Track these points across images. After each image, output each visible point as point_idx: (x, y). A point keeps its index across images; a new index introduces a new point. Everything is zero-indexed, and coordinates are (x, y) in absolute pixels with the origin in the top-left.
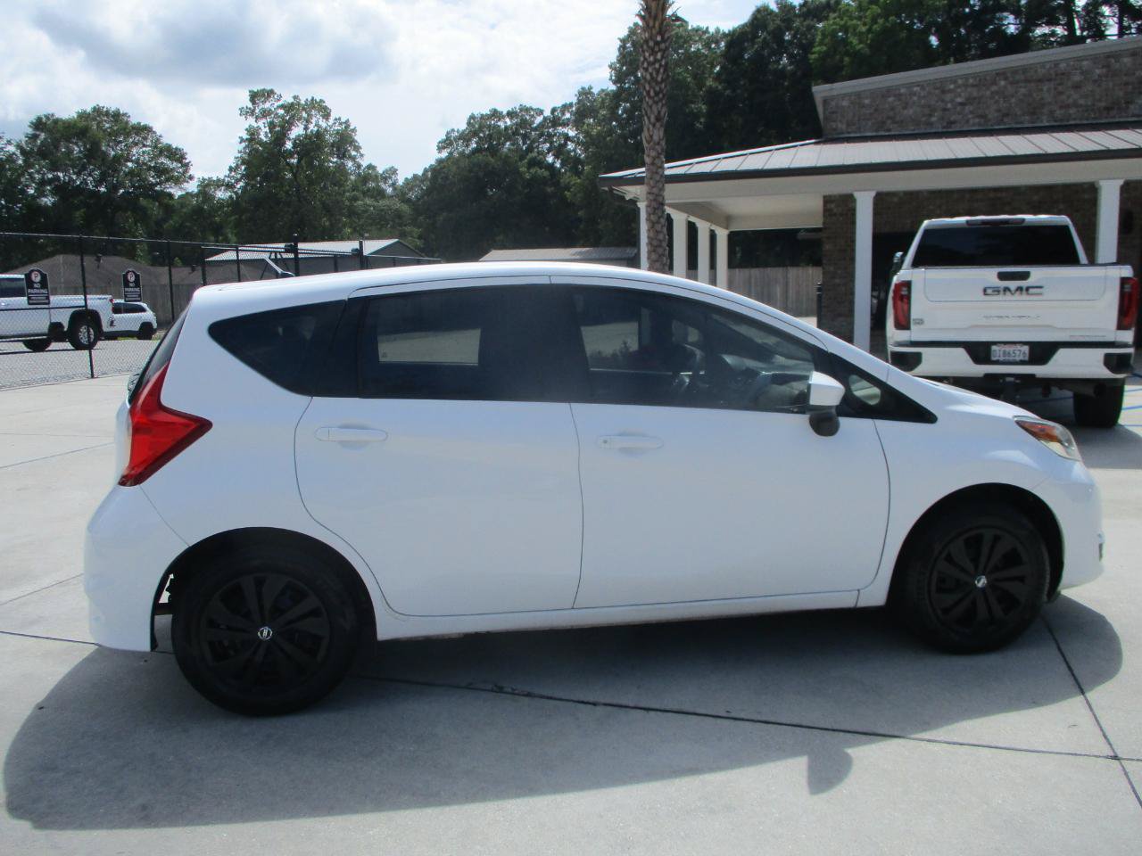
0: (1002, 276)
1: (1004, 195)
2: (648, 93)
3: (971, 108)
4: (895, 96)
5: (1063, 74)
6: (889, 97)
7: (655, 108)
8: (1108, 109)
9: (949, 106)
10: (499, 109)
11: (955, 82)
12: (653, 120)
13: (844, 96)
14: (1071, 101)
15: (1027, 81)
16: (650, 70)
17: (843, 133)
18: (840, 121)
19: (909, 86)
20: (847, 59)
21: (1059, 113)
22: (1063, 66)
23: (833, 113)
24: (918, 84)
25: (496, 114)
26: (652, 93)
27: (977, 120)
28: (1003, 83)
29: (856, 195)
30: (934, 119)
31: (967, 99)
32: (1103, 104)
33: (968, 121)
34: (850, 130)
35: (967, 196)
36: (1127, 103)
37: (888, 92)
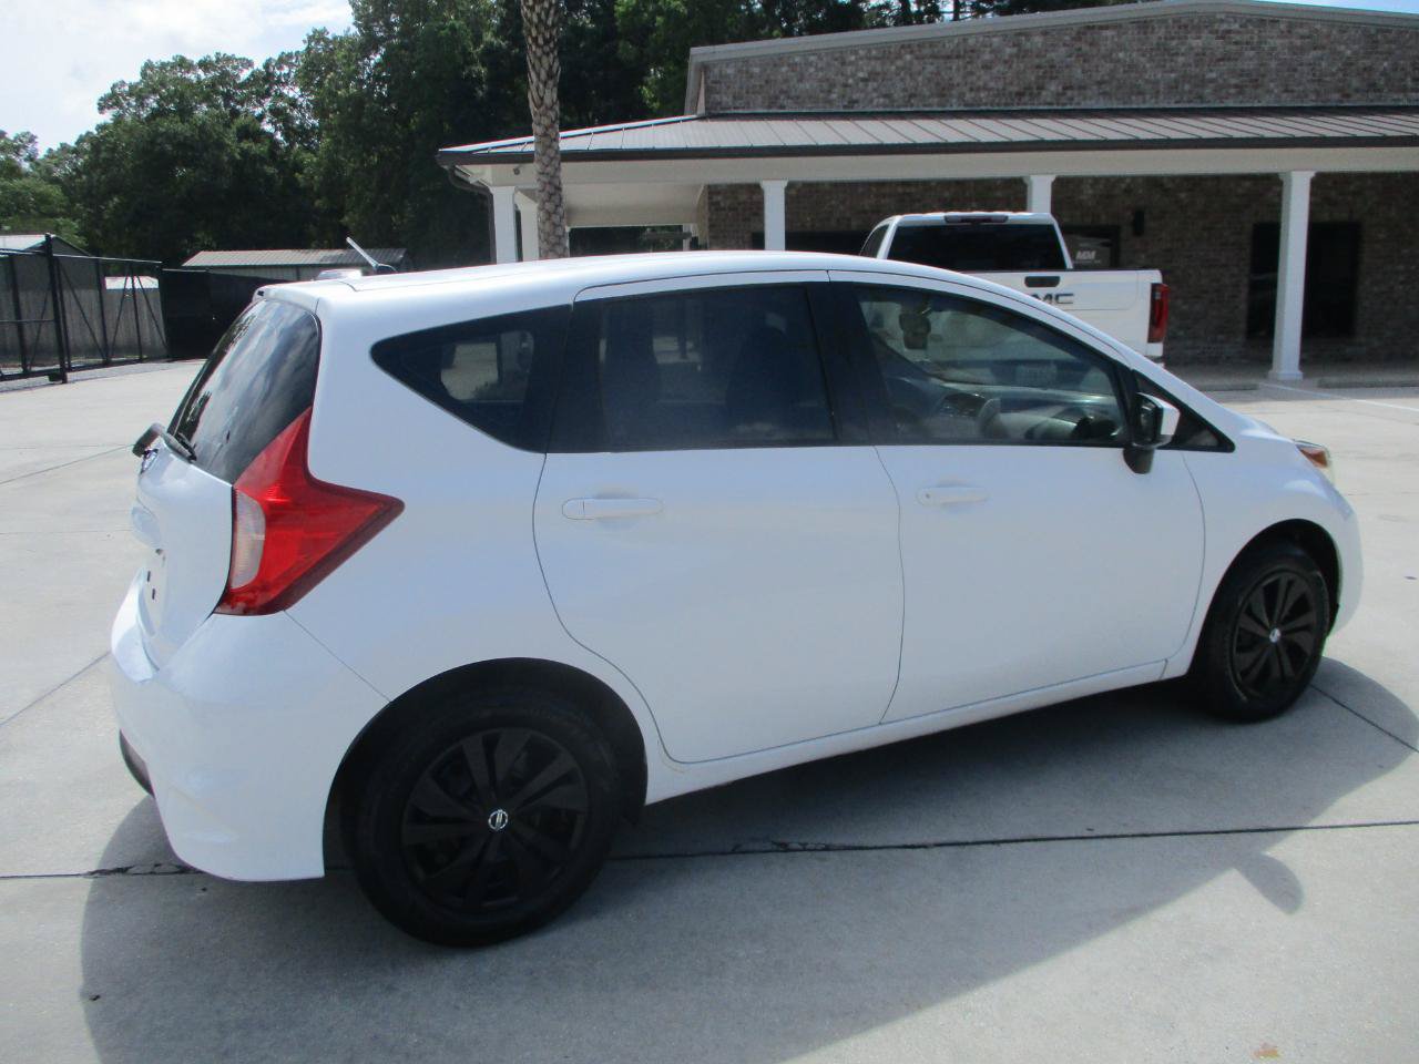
0: (1030, 282)
1: (913, 190)
2: (535, 40)
3: (875, 84)
4: (789, 65)
5: (972, 51)
6: (783, 66)
7: (545, 60)
8: (1020, 94)
9: (850, 81)
10: (188, 57)
11: (856, 53)
12: (543, 75)
13: (728, 62)
14: (981, 83)
15: (934, 57)
16: (537, 9)
17: (729, 108)
18: (726, 93)
19: (806, 54)
20: (659, 19)
21: (969, 96)
22: (971, 41)
23: (715, 82)
24: (813, 52)
25: (182, 63)
26: (541, 41)
27: (882, 100)
28: (908, 57)
29: (765, 185)
30: (834, 96)
31: (870, 73)
32: (1015, 89)
33: (871, 101)
34: (737, 105)
35: (874, 189)
36: (1038, 88)
37: (778, 61)
